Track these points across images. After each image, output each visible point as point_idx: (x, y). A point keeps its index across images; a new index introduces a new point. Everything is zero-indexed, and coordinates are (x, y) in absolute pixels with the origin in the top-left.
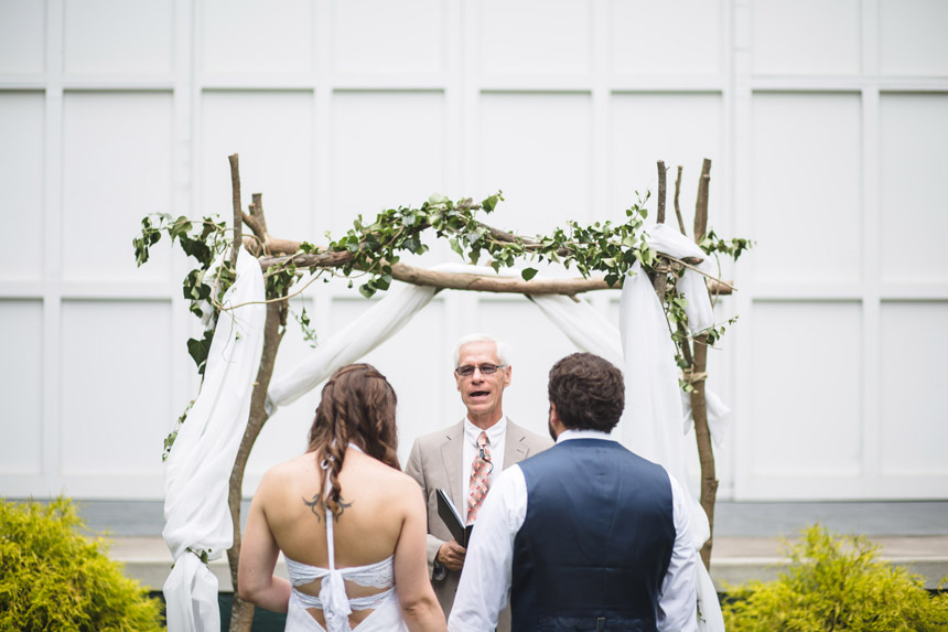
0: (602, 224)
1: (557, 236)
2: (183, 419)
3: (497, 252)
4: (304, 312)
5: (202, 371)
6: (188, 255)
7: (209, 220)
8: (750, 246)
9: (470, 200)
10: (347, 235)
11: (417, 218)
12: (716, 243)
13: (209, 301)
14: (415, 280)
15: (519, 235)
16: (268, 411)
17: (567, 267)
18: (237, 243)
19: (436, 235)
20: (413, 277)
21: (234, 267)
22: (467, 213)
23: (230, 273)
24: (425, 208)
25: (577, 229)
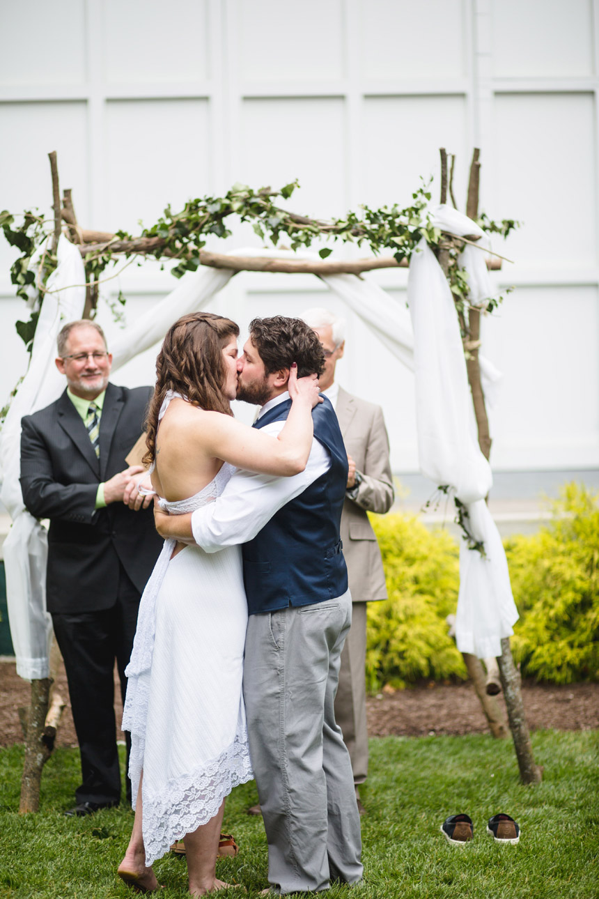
0: (390, 207)
1: (350, 219)
2: (15, 393)
3: (294, 235)
4: (121, 294)
5: (30, 349)
6: (12, 245)
7: (29, 213)
8: (519, 226)
9: (269, 188)
10: (158, 223)
11: (222, 205)
12: (487, 223)
13: (34, 285)
14: (214, 264)
15: (315, 219)
17: (360, 246)
18: (57, 233)
19: (241, 220)
21: (55, 254)
22: (267, 200)
23: (52, 260)
24: (229, 196)
25: (367, 212)
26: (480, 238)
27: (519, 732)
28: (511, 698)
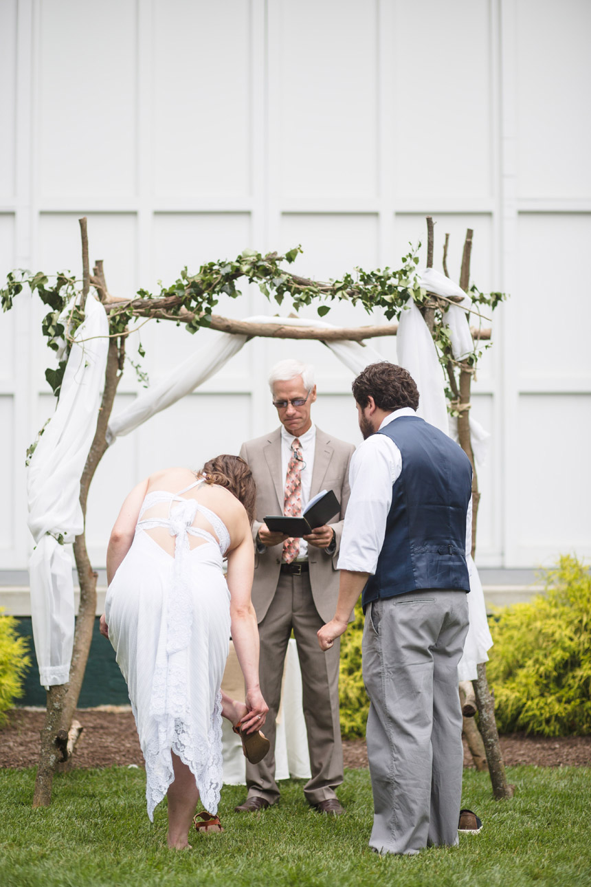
0: (383, 269)
1: (346, 278)
2: (42, 432)
3: (297, 296)
4: (141, 346)
5: (57, 394)
6: (45, 303)
7: (62, 275)
8: (505, 299)
9: (275, 253)
10: (175, 284)
11: (234, 268)
12: (477, 295)
13: (63, 337)
14: (230, 329)
15: (315, 281)
16: (108, 441)
17: (354, 305)
18: (85, 292)
19: (248, 281)
20: (228, 326)
21: (83, 310)
22: (273, 263)
23: (80, 315)
24: (240, 260)
25: (362, 274)
26: (463, 299)
27: (492, 751)
28: (485, 720)
